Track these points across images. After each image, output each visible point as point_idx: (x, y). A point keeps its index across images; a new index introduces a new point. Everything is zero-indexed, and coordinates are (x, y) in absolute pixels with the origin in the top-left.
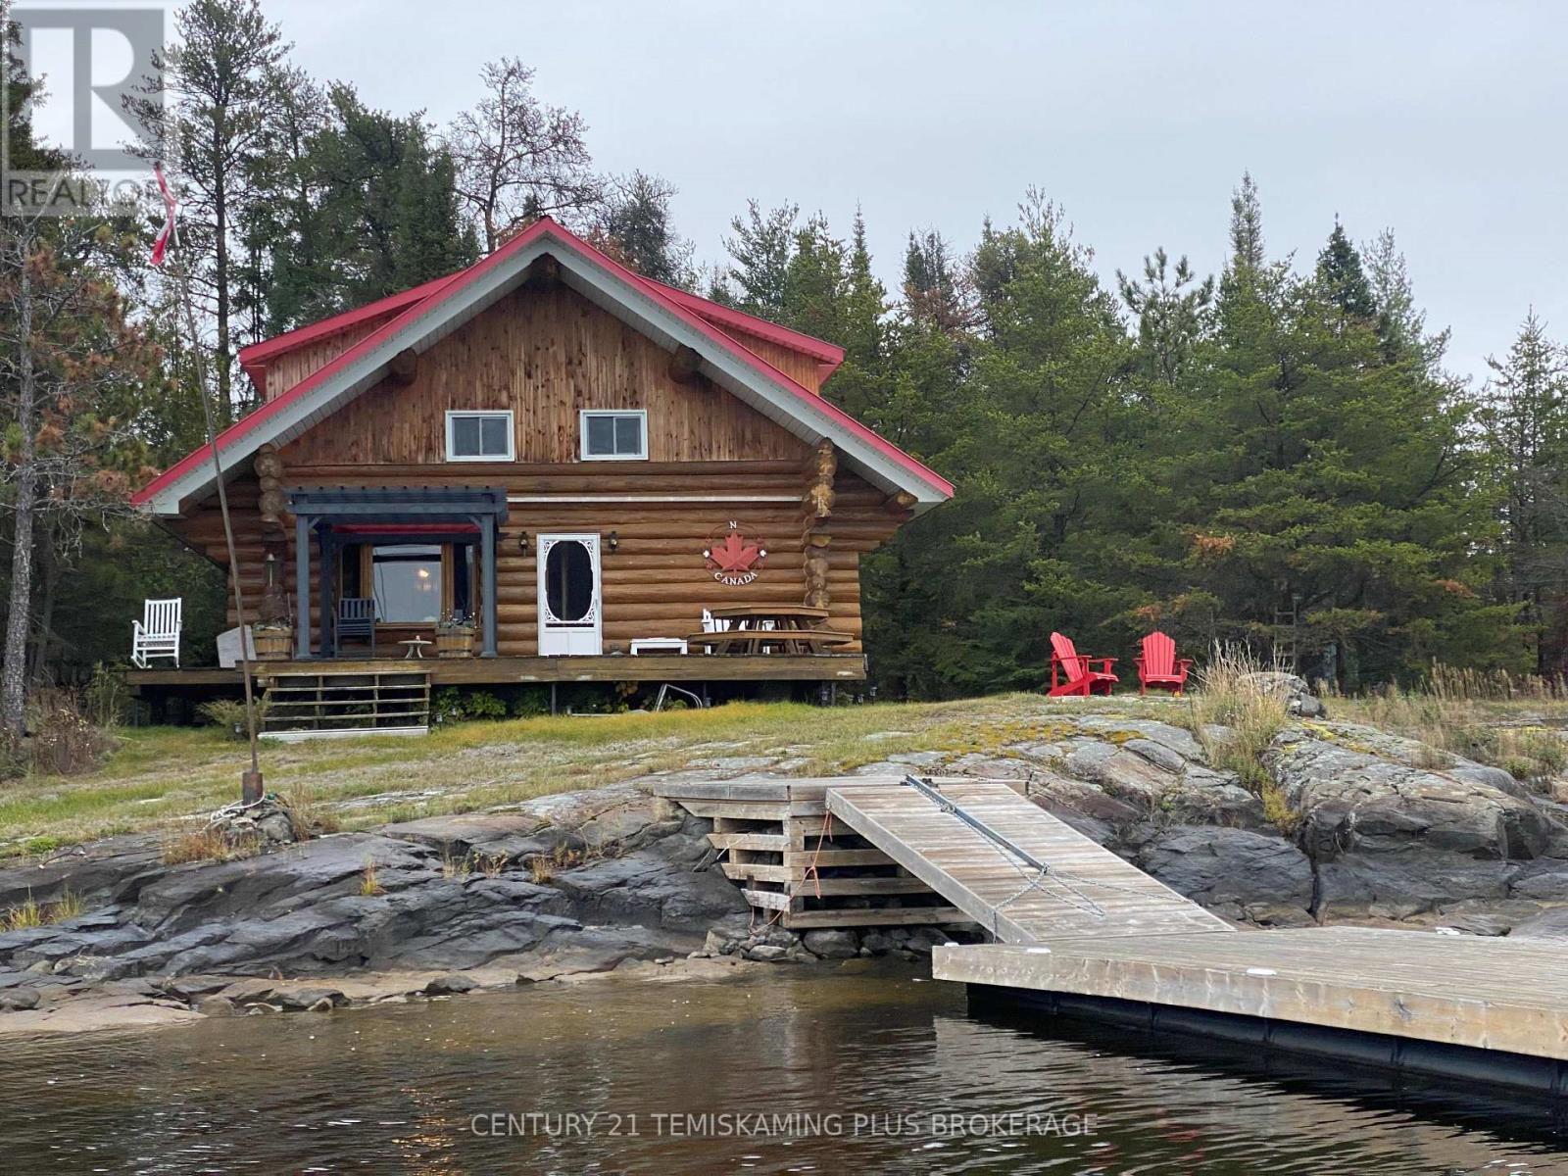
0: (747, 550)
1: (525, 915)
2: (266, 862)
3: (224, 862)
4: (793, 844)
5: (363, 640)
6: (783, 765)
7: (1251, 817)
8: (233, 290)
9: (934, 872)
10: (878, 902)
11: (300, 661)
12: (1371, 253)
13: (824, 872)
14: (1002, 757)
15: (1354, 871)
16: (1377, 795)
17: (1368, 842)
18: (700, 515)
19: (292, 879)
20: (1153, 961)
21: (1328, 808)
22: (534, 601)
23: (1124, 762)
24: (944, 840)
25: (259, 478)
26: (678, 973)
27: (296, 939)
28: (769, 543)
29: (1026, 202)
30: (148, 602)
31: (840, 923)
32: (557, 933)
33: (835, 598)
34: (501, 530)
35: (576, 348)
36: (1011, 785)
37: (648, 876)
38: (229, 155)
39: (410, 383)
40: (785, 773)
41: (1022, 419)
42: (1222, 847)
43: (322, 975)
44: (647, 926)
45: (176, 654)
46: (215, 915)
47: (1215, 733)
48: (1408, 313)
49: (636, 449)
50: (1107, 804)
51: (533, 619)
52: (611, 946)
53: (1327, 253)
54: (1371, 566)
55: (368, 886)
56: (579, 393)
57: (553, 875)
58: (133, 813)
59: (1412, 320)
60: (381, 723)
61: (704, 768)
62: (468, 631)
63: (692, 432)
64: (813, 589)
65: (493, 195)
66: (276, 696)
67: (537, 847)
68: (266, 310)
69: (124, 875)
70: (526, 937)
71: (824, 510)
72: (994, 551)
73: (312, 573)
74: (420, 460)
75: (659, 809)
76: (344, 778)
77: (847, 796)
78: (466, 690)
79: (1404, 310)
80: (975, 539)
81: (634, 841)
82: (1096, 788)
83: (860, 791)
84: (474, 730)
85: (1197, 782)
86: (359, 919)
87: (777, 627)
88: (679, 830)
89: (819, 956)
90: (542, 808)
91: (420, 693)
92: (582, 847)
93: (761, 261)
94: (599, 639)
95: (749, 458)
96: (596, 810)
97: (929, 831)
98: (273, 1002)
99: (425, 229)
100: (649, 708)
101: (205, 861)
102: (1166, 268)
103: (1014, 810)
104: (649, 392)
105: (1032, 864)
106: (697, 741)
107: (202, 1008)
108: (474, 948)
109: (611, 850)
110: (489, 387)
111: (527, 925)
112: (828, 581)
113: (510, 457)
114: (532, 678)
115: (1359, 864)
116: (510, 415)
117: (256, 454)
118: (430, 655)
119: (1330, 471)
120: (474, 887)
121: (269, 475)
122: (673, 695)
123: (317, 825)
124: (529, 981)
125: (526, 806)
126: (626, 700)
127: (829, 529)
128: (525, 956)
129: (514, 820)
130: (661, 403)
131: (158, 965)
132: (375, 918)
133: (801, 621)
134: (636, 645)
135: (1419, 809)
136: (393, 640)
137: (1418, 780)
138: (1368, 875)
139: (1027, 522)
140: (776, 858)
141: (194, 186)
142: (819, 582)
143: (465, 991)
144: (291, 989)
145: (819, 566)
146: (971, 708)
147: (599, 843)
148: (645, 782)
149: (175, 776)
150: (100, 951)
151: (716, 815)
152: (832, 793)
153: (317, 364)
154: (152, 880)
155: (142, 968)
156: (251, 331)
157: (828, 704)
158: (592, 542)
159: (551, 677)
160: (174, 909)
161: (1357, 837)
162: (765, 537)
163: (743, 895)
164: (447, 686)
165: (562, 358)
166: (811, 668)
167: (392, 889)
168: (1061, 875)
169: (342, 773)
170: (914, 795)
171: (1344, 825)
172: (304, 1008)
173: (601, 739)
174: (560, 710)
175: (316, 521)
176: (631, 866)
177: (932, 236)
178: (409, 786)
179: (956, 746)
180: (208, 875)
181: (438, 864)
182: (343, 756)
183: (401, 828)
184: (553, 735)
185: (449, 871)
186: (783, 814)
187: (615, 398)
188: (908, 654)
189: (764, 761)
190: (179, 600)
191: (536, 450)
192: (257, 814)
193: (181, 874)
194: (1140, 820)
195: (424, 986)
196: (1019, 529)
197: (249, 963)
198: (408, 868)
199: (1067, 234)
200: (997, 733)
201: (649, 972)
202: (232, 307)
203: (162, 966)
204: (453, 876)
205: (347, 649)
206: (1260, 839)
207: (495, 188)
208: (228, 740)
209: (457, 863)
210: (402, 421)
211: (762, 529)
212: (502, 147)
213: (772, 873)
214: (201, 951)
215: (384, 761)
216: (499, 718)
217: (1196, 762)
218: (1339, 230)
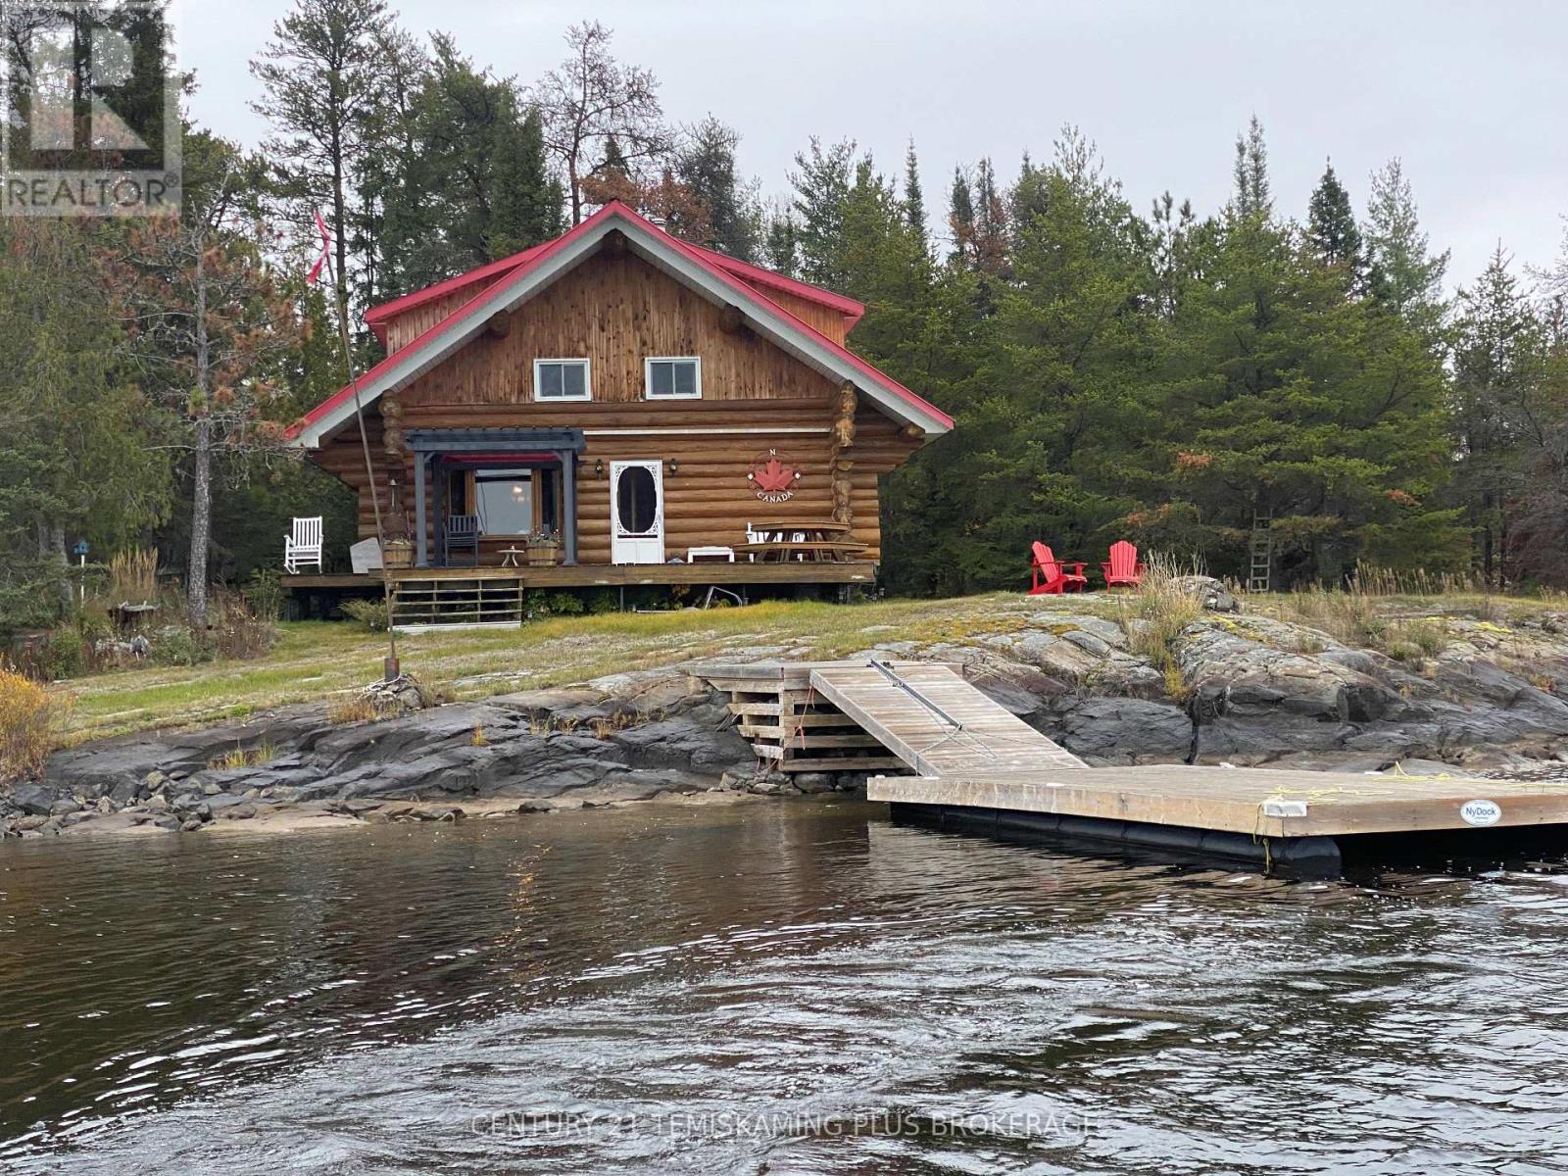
0: (785, 473)
1: (590, 761)
2: (403, 723)
3: (373, 723)
4: (786, 710)
5: (469, 550)
6: (793, 652)
7: (1154, 690)
8: (349, 235)
9: (881, 729)
10: (850, 753)
11: (419, 569)
12: (1379, 181)
13: (808, 731)
14: (964, 645)
15: (1224, 730)
16: (1250, 673)
17: (1238, 709)
18: (746, 444)
19: (422, 735)
20: (995, 782)
21: (1210, 683)
22: (608, 517)
23: (1060, 649)
24: (891, 706)
25: (382, 418)
26: (700, 800)
27: (427, 775)
28: (802, 467)
29: (1061, 139)
30: (295, 520)
31: (821, 767)
32: (613, 774)
33: (857, 513)
34: (580, 458)
35: (641, 308)
36: (950, 667)
37: (680, 735)
38: (344, 112)
39: (503, 337)
40: (793, 658)
41: (1035, 350)
42: (1127, 714)
43: (447, 800)
44: (679, 770)
45: (319, 563)
46: (369, 759)
47: (1137, 625)
48: (1412, 236)
49: (692, 390)
50: (1041, 681)
51: (608, 532)
52: (651, 782)
53: (1319, 193)
54: (1326, 479)
55: (477, 740)
56: (644, 343)
57: (611, 734)
58: (302, 688)
59: (1417, 242)
60: (484, 618)
61: (731, 654)
62: (553, 544)
63: (738, 375)
64: (839, 506)
65: (576, 145)
66: (402, 598)
67: (602, 713)
68: (378, 251)
69: (303, 731)
70: (591, 776)
71: (847, 441)
72: (1007, 466)
73: (428, 494)
74: (513, 400)
75: (693, 685)
76: (457, 663)
77: (824, 675)
78: (551, 592)
79: (1409, 233)
80: (992, 456)
81: (673, 709)
82: (1036, 669)
83: (835, 671)
84: (558, 624)
85: (1117, 664)
86: (471, 762)
87: (806, 539)
88: (708, 701)
89: (804, 792)
90: (604, 684)
91: (515, 595)
92: (634, 713)
93: (821, 194)
94: (662, 548)
95: (787, 397)
96: (645, 686)
97: (882, 700)
98: (414, 815)
99: (516, 183)
100: (700, 605)
101: (361, 722)
102: (1172, 210)
103: (948, 685)
104: (703, 341)
105: (952, 723)
106: (730, 634)
107: (366, 818)
108: (553, 783)
109: (656, 716)
110: (570, 339)
111: (592, 768)
112: (852, 498)
113: (588, 397)
114: (604, 582)
115: (1229, 726)
116: (586, 362)
117: (380, 399)
118: (524, 563)
119: (1294, 396)
120: (553, 741)
121: (391, 416)
122: (718, 596)
123: (439, 696)
124: (592, 805)
125: (593, 684)
126: (680, 599)
127: (853, 456)
128: (590, 789)
129: (584, 693)
130: (712, 351)
131: (333, 792)
132: (483, 761)
133: (826, 534)
134: (693, 552)
135: (1280, 683)
136: (491, 550)
137: (1285, 661)
138: (1233, 733)
139: (1036, 442)
140: (773, 720)
141: (314, 141)
142: (844, 499)
143: (546, 810)
144: (426, 808)
145: (843, 486)
146: (952, 606)
147: (646, 710)
148: (684, 665)
149: (327, 661)
150: (291, 783)
151: (733, 690)
152: (814, 673)
153: (428, 322)
154: (323, 735)
155: (322, 794)
156: (366, 271)
157: (844, 602)
158: (656, 467)
159: (619, 582)
160: (340, 756)
161: (1230, 705)
162: (800, 462)
163: (752, 748)
164: (535, 589)
165: (630, 314)
166: (830, 573)
167: (494, 742)
168: (970, 730)
169: (455, 659)
170: (875, 674)
171: (1222, 695)
172: (435, 819)
173: (655, 632)
174: (627, 609)
175: (430, 455)
176: (670, 727)
177: (983, 162)
178: (507, 669)
179: (928, 637)
180: (364, 730)
181: (528, 725)
182: (454, 645)
183: (500, 699)
184: (619, 629)
185: (535, 729)
186: (778, 688)
187: (674, 345)
188: (936, 555)
189: (778, 649)
190: (320, 519)
191: (609, 391)
192: (396, 688)
193: (343, 731)
194: (1067, 693)
195: (517, 807)
196: (1028, 447)
197: (395, 791)
198: (506, 727)
199: (1098, 168)
200: (964, 627)
201: (679, 799)
202: (347, 249)
203: (336, 793)
204: (539, 733)
205: (455, 557)
206: (1156, 707)
207: (578, 139)
208: (364, 632)
209: (542, 725)
210: (498, 368)
211: (796, 455)
212: (584, 102)
213: (773, 732)
214: (362, 782)
215: (486, 649)
216: (578, 614)
217: (1120, 648)
218: (1330, 172)
